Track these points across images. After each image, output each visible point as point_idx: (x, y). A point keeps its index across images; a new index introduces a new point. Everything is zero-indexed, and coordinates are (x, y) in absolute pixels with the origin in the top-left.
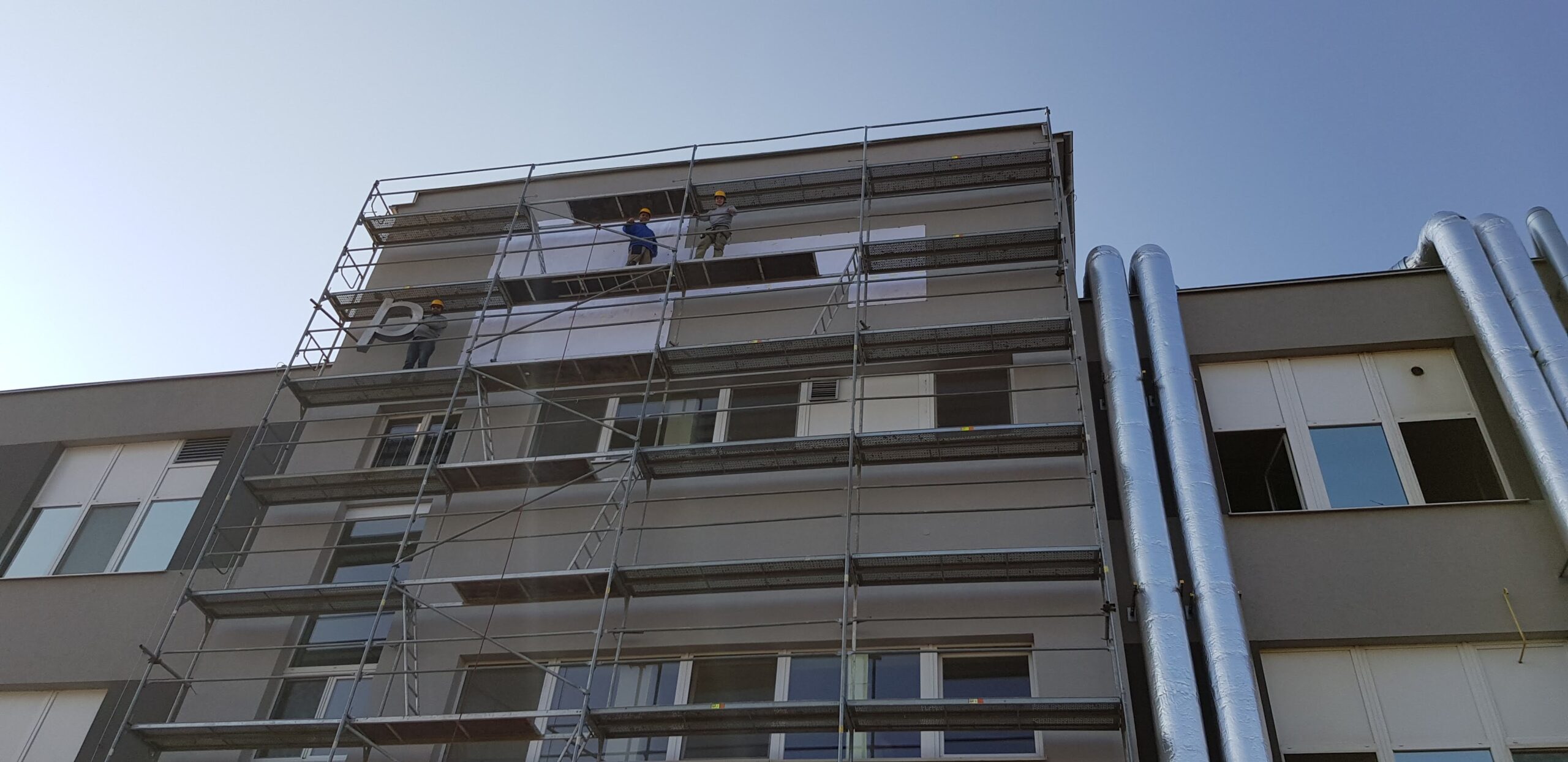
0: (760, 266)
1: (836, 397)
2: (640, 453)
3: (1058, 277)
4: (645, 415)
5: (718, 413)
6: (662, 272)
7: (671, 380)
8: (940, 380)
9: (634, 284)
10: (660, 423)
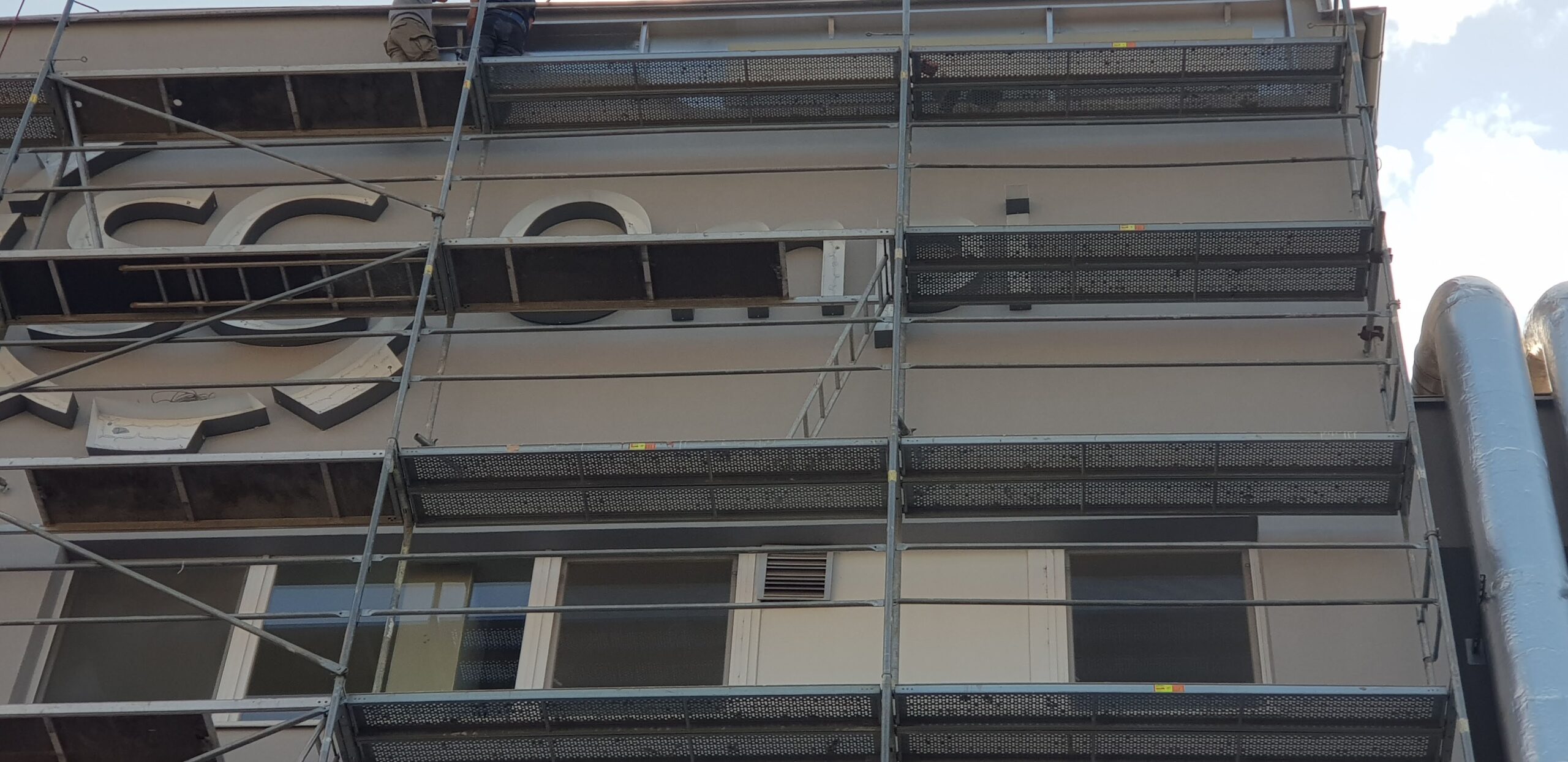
0: (646, 265)
1: (826, 596)
2: (346, 704)
3: (1363, 342)
4: (359, 610)
5: (530, 617)
6: (403, 264)
7: (416, 530)
8: (1077, 569)
9: (329, 290)
10: (388, 634)
